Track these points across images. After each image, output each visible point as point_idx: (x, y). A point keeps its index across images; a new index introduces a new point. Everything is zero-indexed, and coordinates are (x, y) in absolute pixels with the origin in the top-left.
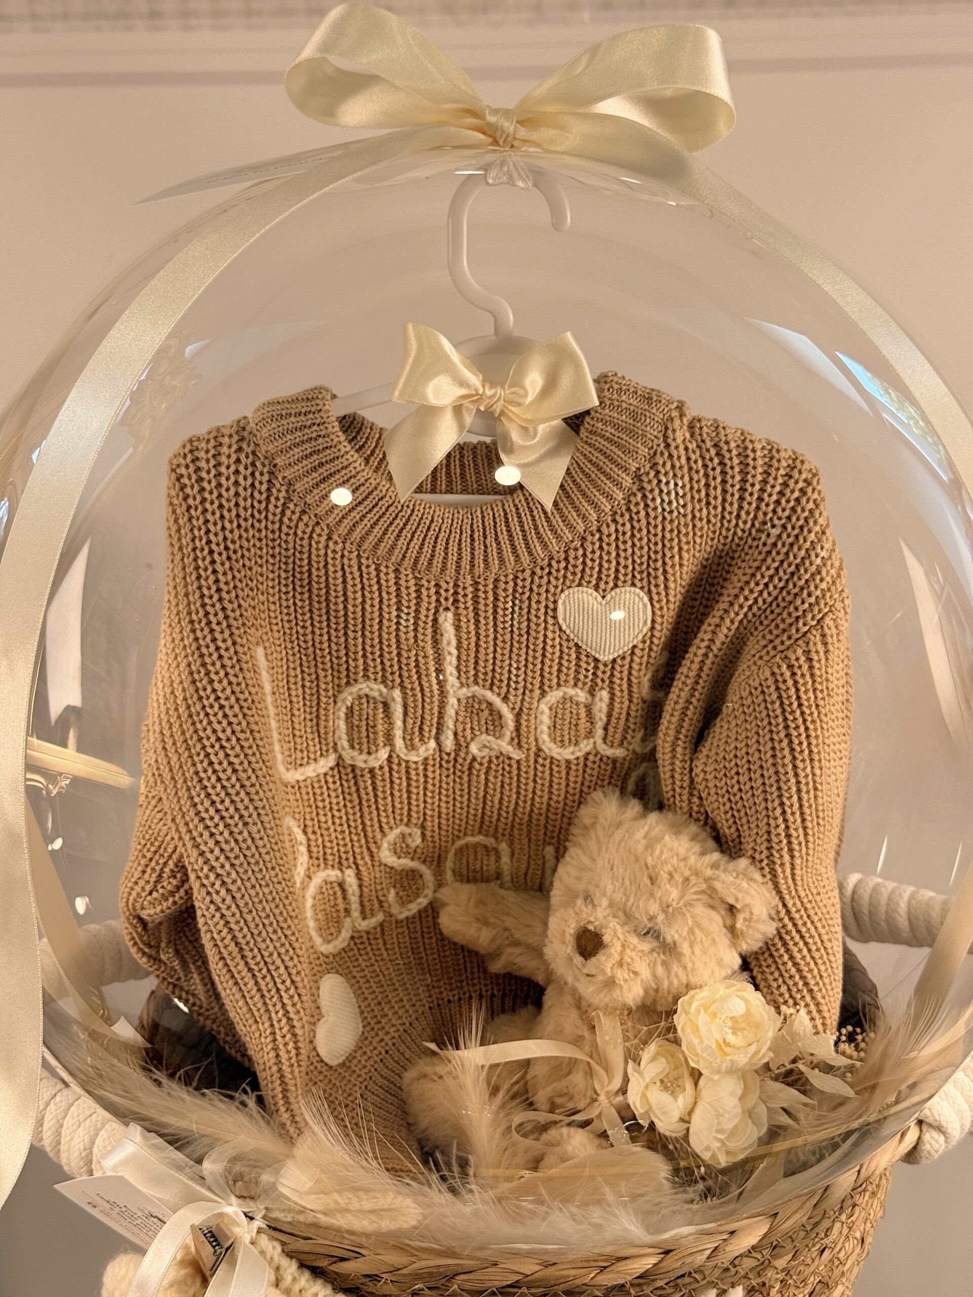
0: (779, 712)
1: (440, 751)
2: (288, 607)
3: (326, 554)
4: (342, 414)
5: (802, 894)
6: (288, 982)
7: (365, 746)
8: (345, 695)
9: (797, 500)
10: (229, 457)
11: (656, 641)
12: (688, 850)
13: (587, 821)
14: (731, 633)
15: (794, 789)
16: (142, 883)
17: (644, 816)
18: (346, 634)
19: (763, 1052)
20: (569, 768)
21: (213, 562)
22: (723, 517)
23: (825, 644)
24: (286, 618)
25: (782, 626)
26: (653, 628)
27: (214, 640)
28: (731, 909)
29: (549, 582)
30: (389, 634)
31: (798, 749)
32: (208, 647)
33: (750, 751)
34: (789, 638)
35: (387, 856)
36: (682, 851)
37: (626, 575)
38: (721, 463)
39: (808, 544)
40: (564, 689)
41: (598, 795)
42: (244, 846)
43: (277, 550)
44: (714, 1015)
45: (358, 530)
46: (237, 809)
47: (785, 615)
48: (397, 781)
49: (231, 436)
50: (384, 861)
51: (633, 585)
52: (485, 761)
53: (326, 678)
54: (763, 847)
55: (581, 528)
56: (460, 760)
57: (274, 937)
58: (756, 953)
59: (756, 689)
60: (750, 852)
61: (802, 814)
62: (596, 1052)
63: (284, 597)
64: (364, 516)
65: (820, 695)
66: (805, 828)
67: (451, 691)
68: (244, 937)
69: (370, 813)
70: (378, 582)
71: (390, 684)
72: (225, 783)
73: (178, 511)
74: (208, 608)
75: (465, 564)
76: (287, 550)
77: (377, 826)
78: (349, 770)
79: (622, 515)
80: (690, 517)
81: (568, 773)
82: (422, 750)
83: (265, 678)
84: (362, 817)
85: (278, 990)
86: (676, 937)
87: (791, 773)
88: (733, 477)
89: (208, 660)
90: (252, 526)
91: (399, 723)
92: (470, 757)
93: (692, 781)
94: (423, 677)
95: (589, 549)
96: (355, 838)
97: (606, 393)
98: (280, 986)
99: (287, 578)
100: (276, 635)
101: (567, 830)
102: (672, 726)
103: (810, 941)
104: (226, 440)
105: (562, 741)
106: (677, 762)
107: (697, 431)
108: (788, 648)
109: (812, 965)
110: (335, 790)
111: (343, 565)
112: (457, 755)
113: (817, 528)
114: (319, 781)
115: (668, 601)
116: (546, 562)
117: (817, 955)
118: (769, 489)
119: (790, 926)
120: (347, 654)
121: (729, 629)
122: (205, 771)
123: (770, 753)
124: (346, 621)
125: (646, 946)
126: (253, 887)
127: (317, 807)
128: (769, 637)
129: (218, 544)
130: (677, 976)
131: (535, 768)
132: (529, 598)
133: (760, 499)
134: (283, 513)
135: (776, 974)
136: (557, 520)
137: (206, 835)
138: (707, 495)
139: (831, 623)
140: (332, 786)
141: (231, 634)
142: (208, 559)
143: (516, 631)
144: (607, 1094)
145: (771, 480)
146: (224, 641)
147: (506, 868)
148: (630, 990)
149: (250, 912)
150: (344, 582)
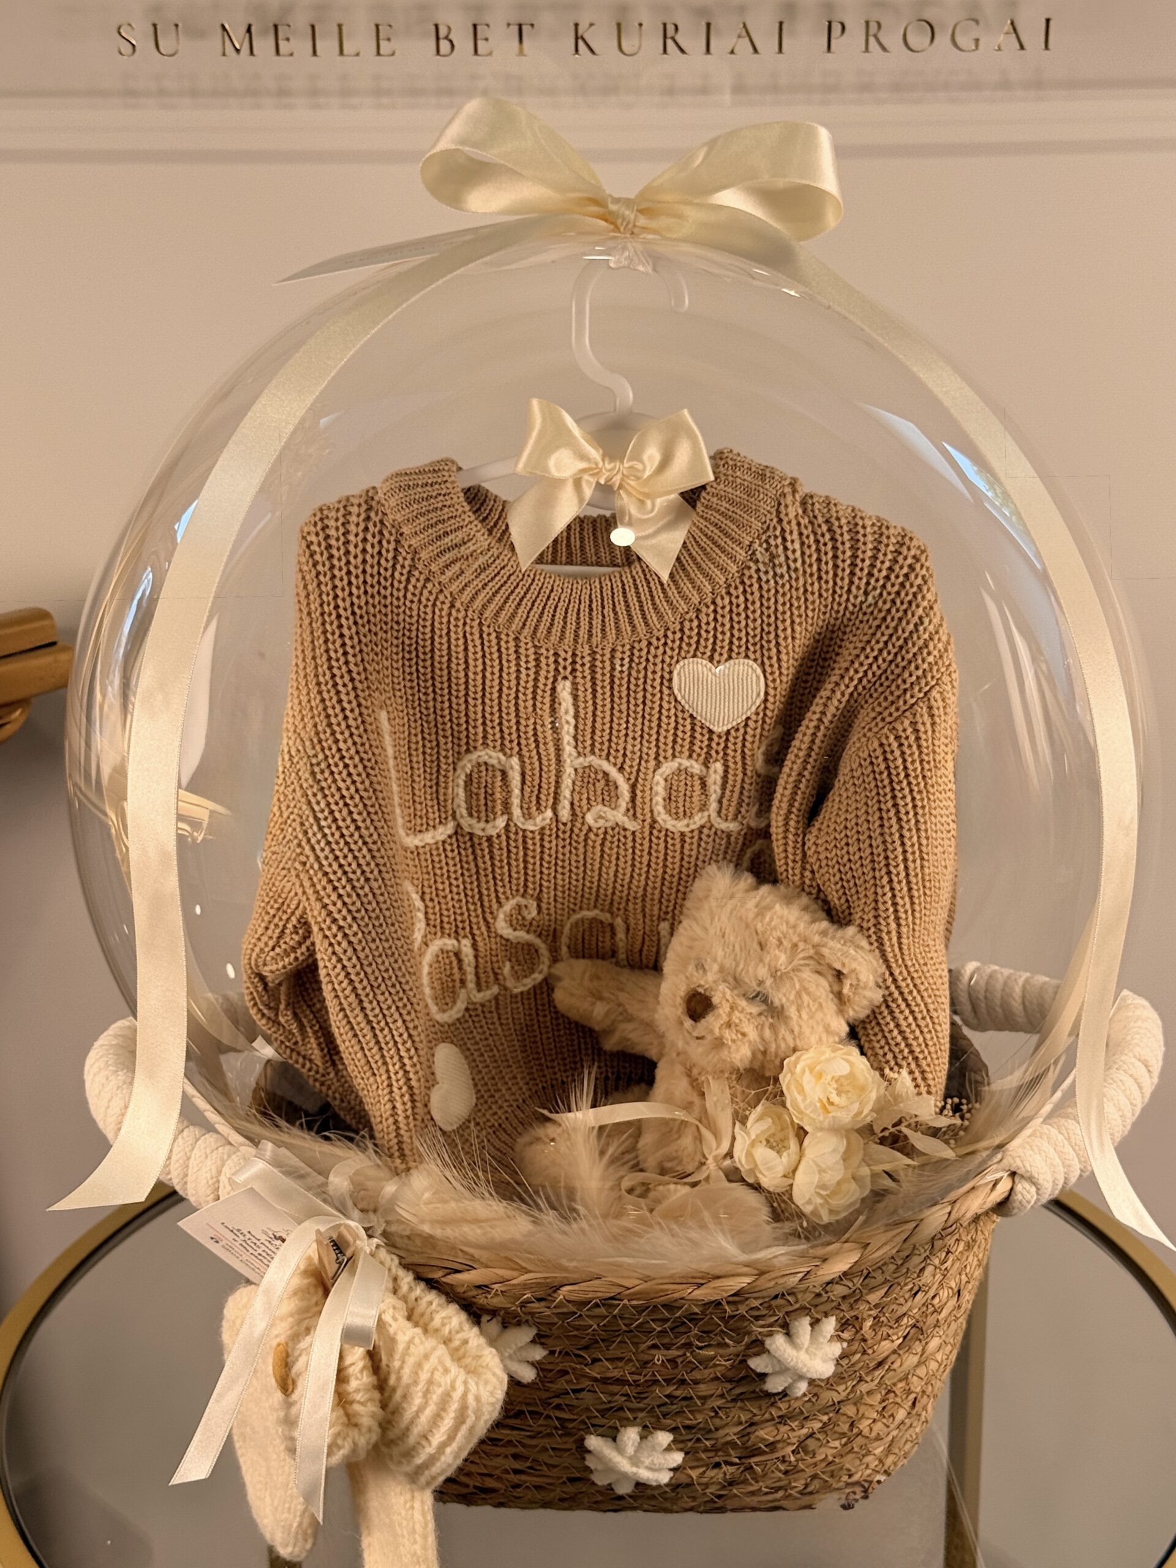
0: (886, 782)
1: (557, 821)
2: (411, 674)
3: (449, 622)
4: (467, 485)
5: (909, 963)
6: (405, 1036)
7: (483, 814)
8: (465, 762)
9: (906, 576)
10: (357, 525)
11: (769, 713)
12: (798, 919)
13: (701, 894)
14: (842, 706)
15: (901, 858)
16: (265, 939)
17: (757, 888)
18: (466, 701)
19: (866, 1112)
20: (683, 841)
21: (340, 626)
22: (834, 592)
23: (932, 716)
24: (408, 684)
25: (890, 698)
26: (766, 700)
27: (340, 701)
28: (839, 975)
29: (665, 652)
30: (508, 701)
31: (905, 818)
32: (334, 708)
33: (859, 822)
34: (897, 709)
35: (502, 926)
36: (792, 919)
37: (739, 647)
38: (833, 539)
39: (916, 618)
40: (678, 760)
41: (712, 869)
42: (365, 900)
43: (401, 617)
44: (820, 1076)
45: (480, 598)
46: (359, 865)
47: (893, 688)
48: (514, 850)
49: (359, 505)
50: (500, 932)
51: (747, 657)
52: (601, 832)
53: (446, 745)
54: (871, 915)
55: (696, 599)
56: (576, 831)
57: (393, 991)
58: (863, 1022)
59: (865, 760)
60: (858, 922)
61: (909, 882)
62: (706, 1119)
63: (407, 663)
64: (486, 584)
65: (927, 767)
66: (911, 897)
67: (568, 761)
68: (364, 988)
69: (487, 882)
70: (499, 650)
71: (509, 752)
72: (348, 839)
73: (308, 577)
74: (335, 671)
75: (583, 633)
76: (411, 617)
77: (493, 895)
78: (467, 838)
79: (736, 588)
80: (802, 590)
81: (682, 847)
82: (539, 819)
83: (388, 741)
84: (479, 886)
85: (396, 1043)
86: (784, 1000)
87: (898, 843)
88: (844, 552)
89: (333, 720)
90: (379, 593)
91: (517, 792)
92: (585, 828)
93: (804, 854)
94: (541, 746)
95: (704, 621)
96: (472, 907)
97: (721, 469)
98: (397, 1038)
99: (410, 645)
100: (399, 701)
102: (785, 799)
103: (916, 1009)
104: (354, 510)
105: (676, 813)
106: (791, 836)
107: (809, 507)
108: (896, 720)
109: (918, 1033)
110: (453, 858)
111: (465, 632)
112: (573, 825)
113: (925, 603)
114: (438, 848)
115: (781, 674)
116: (662, 632)
117: (922, 1023)
118: (878, 565)
119: (896, 994)
120: (467, 722)
121: (840, 702)
122: (329, 827)
123: (878, 823)
124: (467, 688)
125: (754, 1010)
126: (374, 940)
127: (435, 874)
128: (878, 709)
129: (345, 609)
130: (784, 1038)
131: (651, 841)
132: (645, 668)
133: (871, 575)
134: (408, 581)
135: (883, 1042)
136: (672, 592)
137: (329, 888)
138: (819, 570)
139: (938, 696)
140: (450, 854)
141: (357, 696)
142: (336, 623)
143: (632, 701)
144: (715, 1157)
145: (881, 556)
146: (350, 702)
147: (621, 944)
148: (737, 1050)
149: (370, 964)
150: (466, 649)
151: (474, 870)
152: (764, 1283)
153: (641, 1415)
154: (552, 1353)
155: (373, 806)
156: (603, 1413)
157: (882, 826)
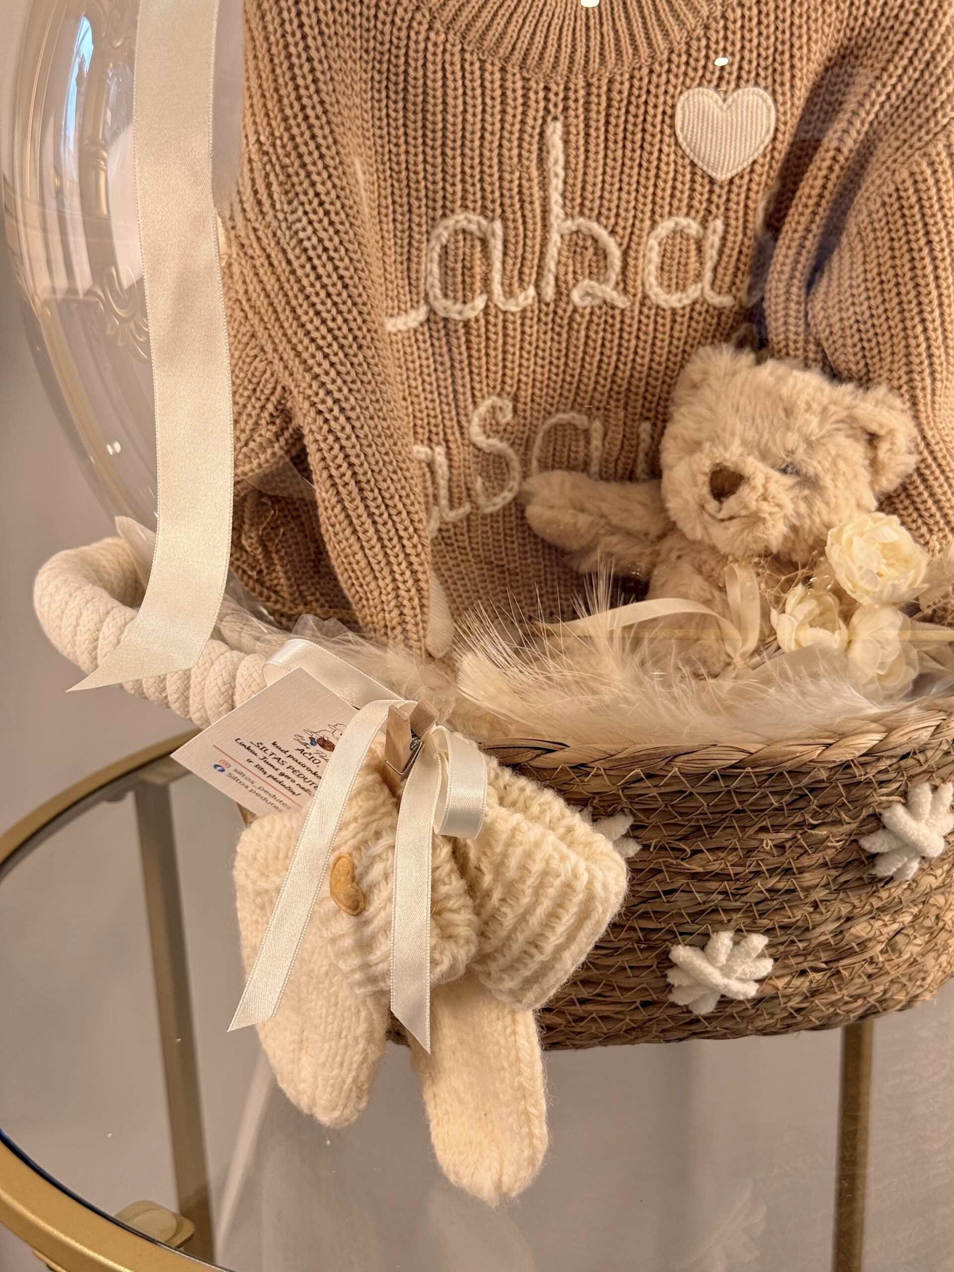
1: (539, 302)
3: (426, 49)
8: (440, 230)
13: (697, 377)
26: (774, 139)
28: (873, 438)
29: (668, 81)
40: (675, 219)
43: (372, 43)
51: (757, 84)
52: (588, 310)
62: (727, 612)
67: (555, 225)
71: (490, 214)
76: (382, 43)
82: (521, 298)
91: (497, 265)
92: (570, 308)
95: (713, 39)
106: (793, 305)
111: (444, 62)
125: (789, 480)
130: (819, 513)
132: (646, 103)
144: (742, 655)
147: (595, 454)
148: (774, 526)
149: (370, 446)
150: (444, 86)
151: (448, 364)
152: (897, 738)
153: (735, 916)
154: (646, 847)
156: (694, 916)
157: (913, 268)
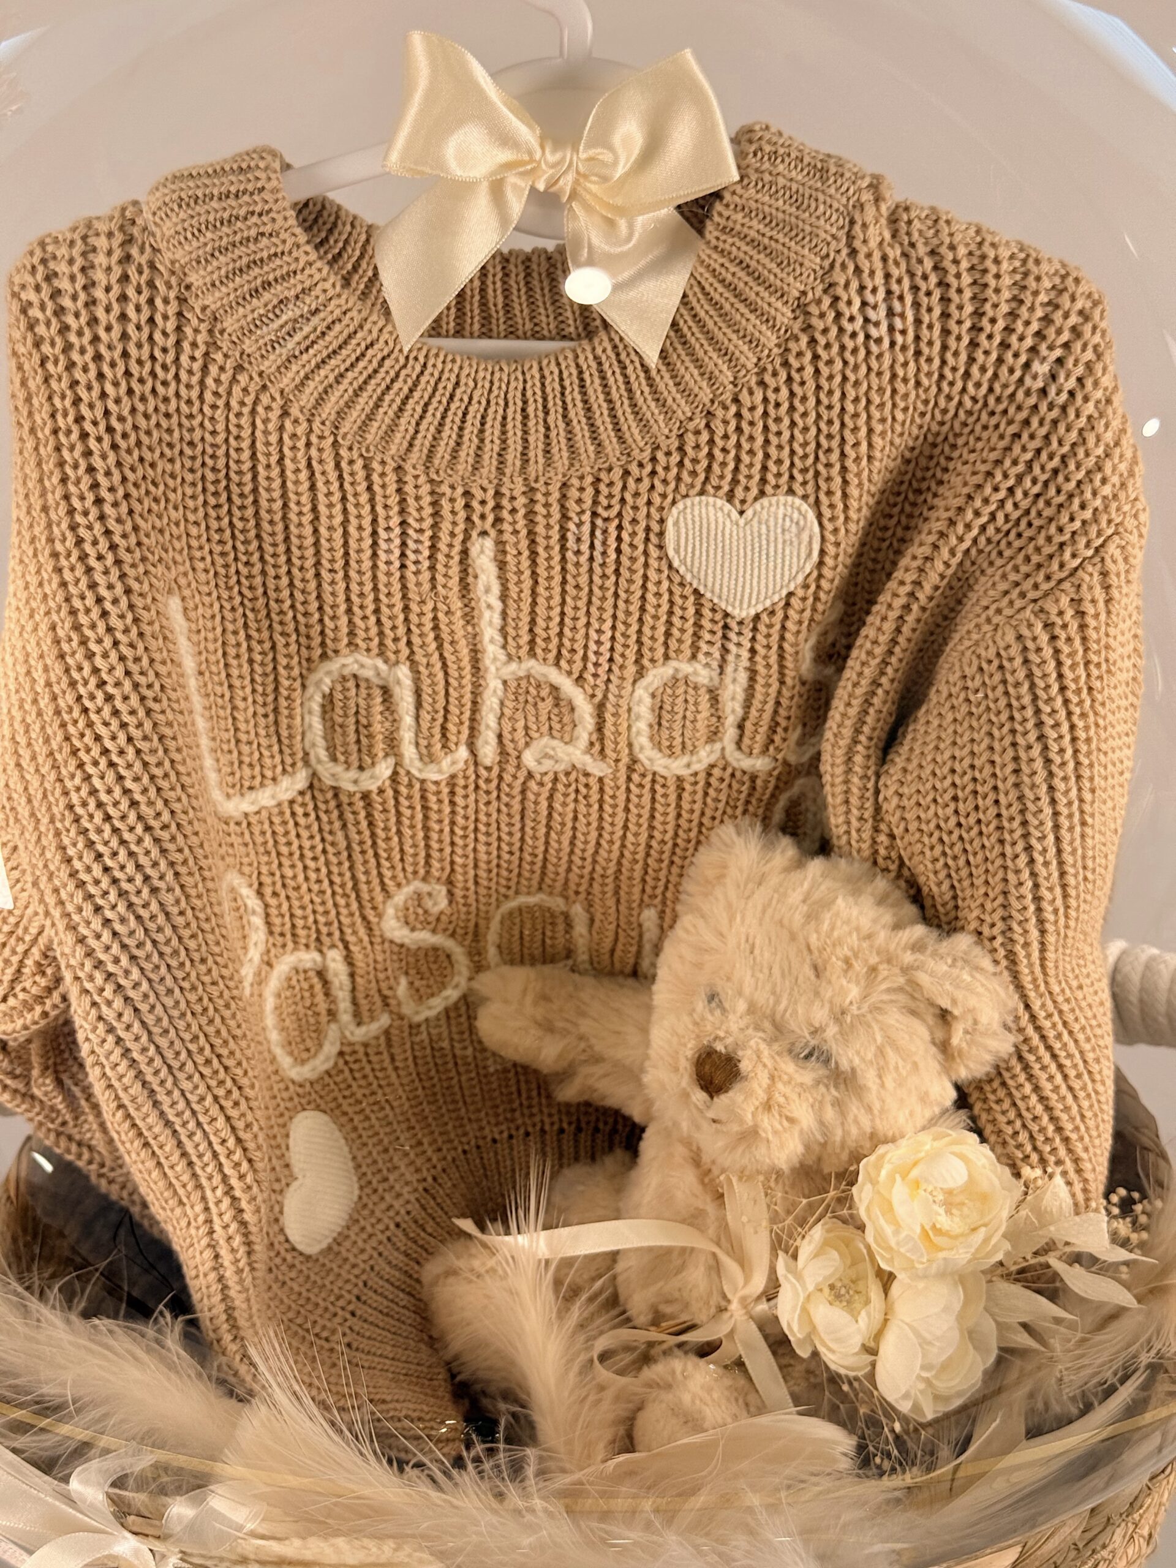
0: (1027, 700)
1: (476, 764)
3: (281, 441)
4: (302, 197)
5: (1056, 989)
6: (231, 1142)
7: (354, 758)
8: (319, 674)
9: (1066, 346)
10: (109, 270)
11: (825, 584)
12: (875, 921)
13: (710, 873)
14: (950, 572)
15: (1049, 824)
17: (799, 865)
18: (318, 575)
20: (680, 789)
21: (88, 453)
22: (942, 377)
23: (1107, 588)
24: (218, 549)
25: (1035, 559)
26: (821, 563)
27: (93, 586)
28: (944, 1016)
29: (652, 487)
30: (389, 574)
31: (1058, 760)
32: (83, 598)
33: (977, 763)
34: (1048, 578)
35: (393, 927)
36: (865, 923)
37: (779, 475)
38: (941, 283)
39: (1083, 420)
40: (673, 664)
41: (727, 831)
42: (152, 926)
43: (197, 434)
44: (917, 1184)
45: (333, 399)
46: (139, 867)
47: (1041, 540)
48: (407, 812)
49: (110, 235)
50: (388, 935)
51: (791, 491)
52: (547, 779)
53: (288, 650)
54: (996, 916)
55: (705, 395)
56: (507, 778)
57: (207, 1071)
59: (990, 662)
60: (974, 925)
61: (1061, 863)
63: (213, 513)
64: (342, 375)
65: (1095, 672)
66: (1064, 886)
67: (493, 669)
68: (157, 1072)
69: (366, 862)
70: (369, 488)
71: (392, 657)
72: (117, 824)
73: (27, 366)
74: (82, 532)
75: (513, 457)
76: (214, 433)
77: (376, 882)
78: (330, 795)
79: (775, 374)
80: (887, 376)
81: (680, 797)
82: (446, 763)
83: (185, 650)
84: (351, 868)
85: (215, 1155)
86: (857, 1061)
87: (1045, 800)
88: (960, 308)
89: (83, 619)
91: (408, 720)
92: (522, 775)
93: (878, 809)
94: (446, 645)
95: (720, 432)
96: (342, 902)
98: (217, 1147)
99: (216, 482)
100: (203, 577)
101: (677, 885)
102: (848, 723)
103: (1067, 1063)
104: (102, 243)
105: (670, 747)
106: (855, 780)
107: (903, 226)
108: (1046, 595)
109: (1069, 1100)
110: (308, 827)
111: (310, 459)
112: (502, 770)
113: (1099, 394)
114: (282, 813)
115: (847, 519)
116: (647, 454)
117: (1076, 1085)
118: (1020, 328)
119: (1036, 1040)
120: (320, 608)
121: (947, 565)
122: (84, 804)
123: (1010, 767)
124: (317, 553)
126: (170, 992)
127: (279, 854)
128: (1013, 577)
129: (95, 423)
130: (856, 1121)
131: (628, 790)
132: (619, 515)
133: (1004, 345)
134: (205, 369)
135: (1012, 1114)
136: (665, 383)
137: (88, 909)
138: (917, 338)
139: (1117, 553)
140: (302, 821)
141: (123, 576)
142: (79, 448)
143: (598, 570)
144: (743, 1300)
145: (1024, 312)
146: (110, 587)
147: (581, 942)
148: (782, 1146)
149: (165, 1033)
151: (343, 845)
155: (159, 764)
